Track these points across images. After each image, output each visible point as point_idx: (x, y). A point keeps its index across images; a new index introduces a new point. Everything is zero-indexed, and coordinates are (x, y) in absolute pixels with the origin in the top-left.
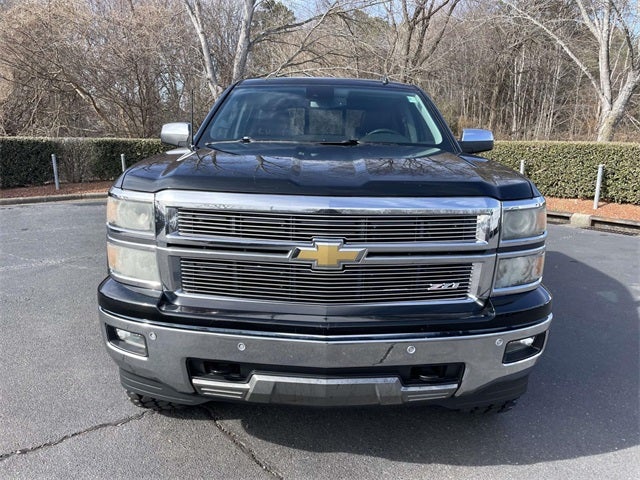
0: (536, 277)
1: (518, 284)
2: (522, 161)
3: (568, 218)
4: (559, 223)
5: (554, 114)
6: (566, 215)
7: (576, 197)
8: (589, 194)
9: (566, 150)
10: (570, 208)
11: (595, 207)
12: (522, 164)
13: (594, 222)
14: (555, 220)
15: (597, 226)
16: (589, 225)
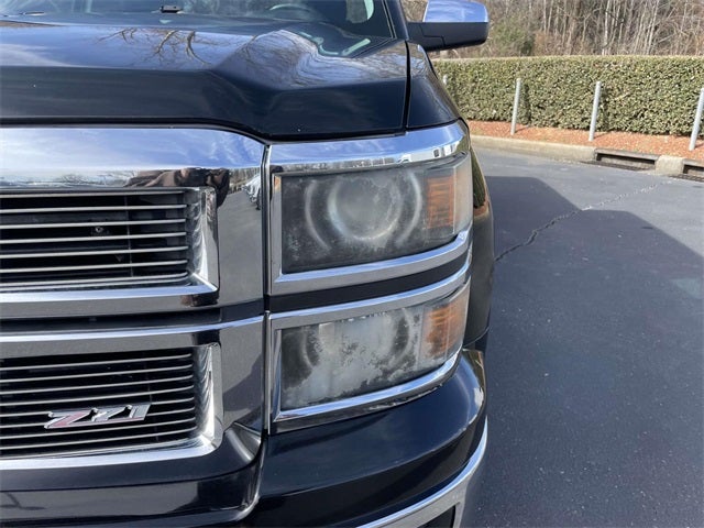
0: (432, 362)
1: (365, 390)
2: (598, 83)
3: (652, 162)
4: (640, 169)
5: (656, 28)
6: (650, 158)
7: (667, 133)
8: (685, 129)
9: (658, 67)
10: (657, 148)
11: (691, 147)
12: (598, 88)
13: (687, 168)
14: (635, 164)
15: (692, 173)
16: (679, 171)
